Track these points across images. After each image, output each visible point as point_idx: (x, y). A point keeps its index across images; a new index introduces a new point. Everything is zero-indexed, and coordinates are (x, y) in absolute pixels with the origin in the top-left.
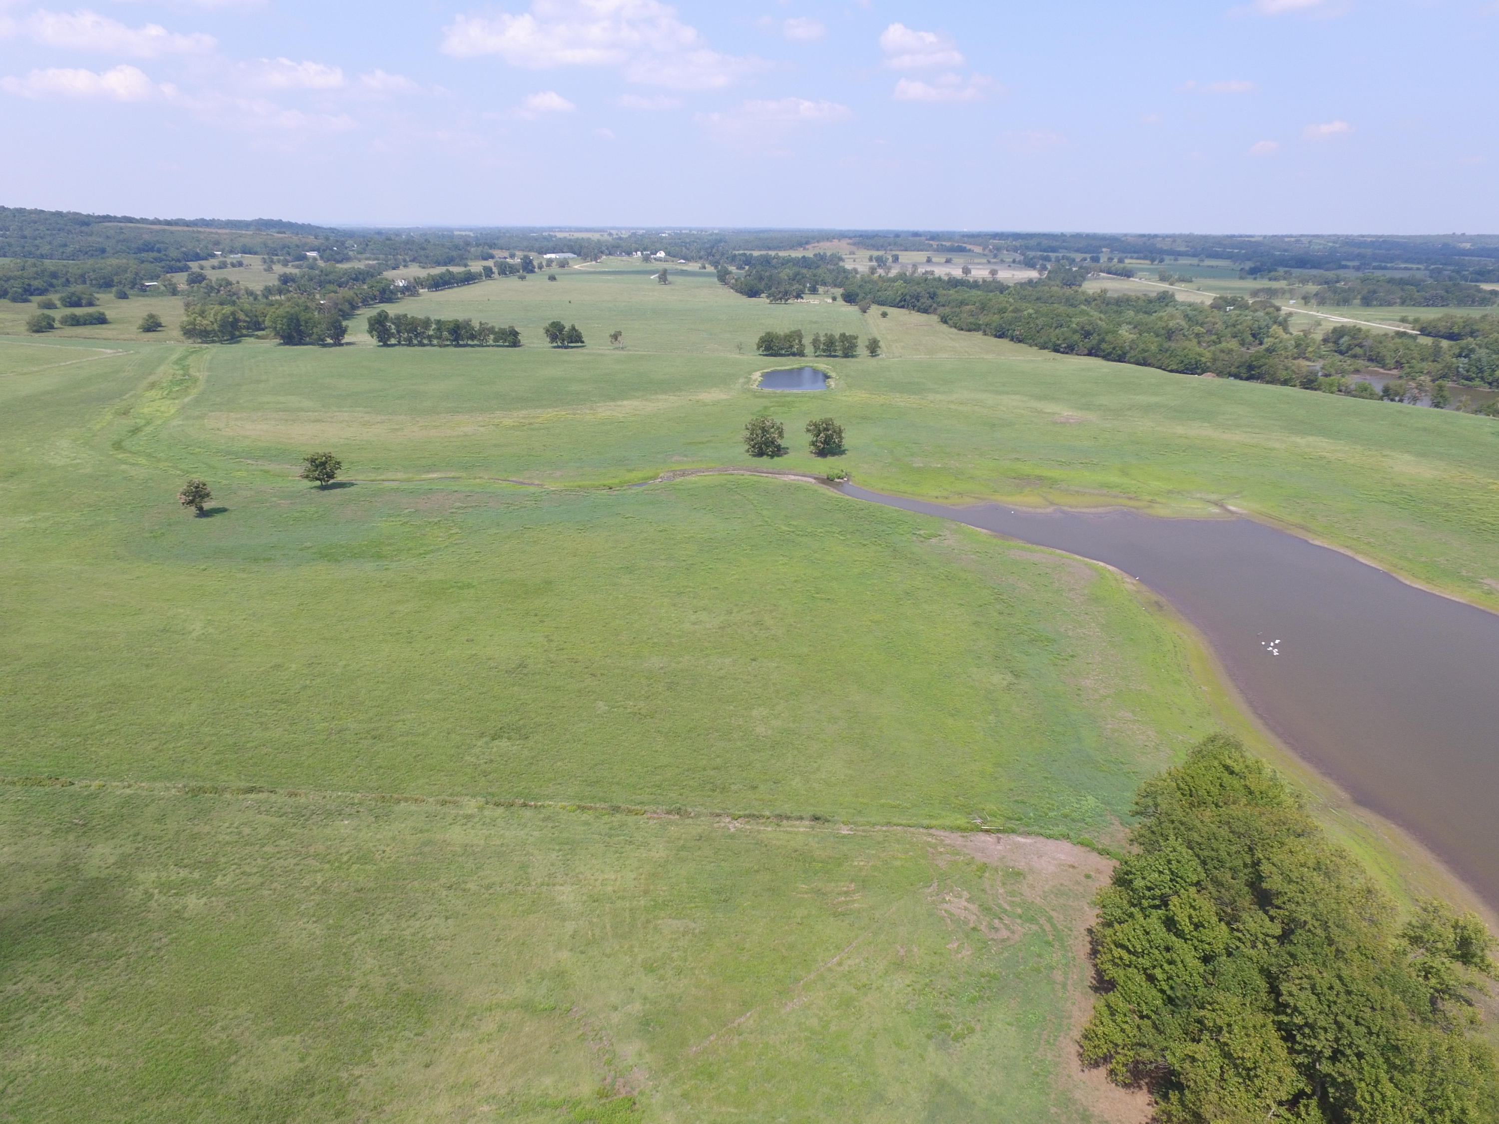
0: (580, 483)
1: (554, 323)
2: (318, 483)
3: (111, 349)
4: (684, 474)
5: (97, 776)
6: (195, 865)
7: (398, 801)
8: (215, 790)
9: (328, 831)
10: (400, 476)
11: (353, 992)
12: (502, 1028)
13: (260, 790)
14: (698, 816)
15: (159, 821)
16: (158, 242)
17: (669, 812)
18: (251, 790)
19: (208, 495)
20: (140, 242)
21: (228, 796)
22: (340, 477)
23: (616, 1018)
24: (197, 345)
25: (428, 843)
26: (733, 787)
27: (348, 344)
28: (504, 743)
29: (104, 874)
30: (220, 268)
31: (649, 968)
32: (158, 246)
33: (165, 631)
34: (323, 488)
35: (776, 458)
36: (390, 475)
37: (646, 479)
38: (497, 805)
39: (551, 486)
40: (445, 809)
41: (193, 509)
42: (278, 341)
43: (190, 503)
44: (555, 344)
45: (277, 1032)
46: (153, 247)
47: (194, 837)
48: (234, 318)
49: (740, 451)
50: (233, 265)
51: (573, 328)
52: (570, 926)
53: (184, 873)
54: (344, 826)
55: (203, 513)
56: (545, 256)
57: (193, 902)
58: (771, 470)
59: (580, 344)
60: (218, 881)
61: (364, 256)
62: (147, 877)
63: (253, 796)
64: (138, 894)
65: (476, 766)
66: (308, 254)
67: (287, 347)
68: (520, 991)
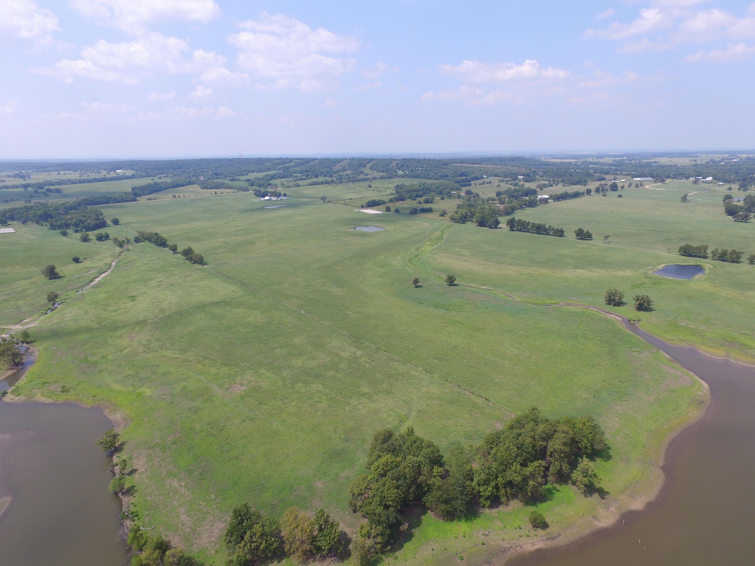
0: (527, 300)
1: (579, 229)
2: (448, 283)
3: (427, 223)
4: (570, 305)
5: (365, 340)
6: (371, 360)
7: (408, 363)
8: (380, 349)
9: (393, 363)
10: (474, 285)
11: (381, 387)
12: (397, 401)
13: (387, 352)
14: (462, 388)
15: (370, 351)
16: (466, 172)
17: (456, 385)
18: (386, 351)
19: (419, 282)
20: (460, 172)
21: (382, 351)
22: (455, 282)
23: (416, 408)
24: (452, 223)
25: (408, 372)
26: (476, 387)
27: (500, 228)
28: (436, 361)
29: (358, 356)
30: (482, 184)
31: (427, 405)
32: (466, 173)
33: (391, 315)
34: (450, 285)
35: (616, 307)
36: (471, 285)
37: (553, 304)
38: (425, 370)
39: (518, 299)
40: (415, 368)
41: (414, 285)
42: (477, 224)
43: (414, 283)
44: (578, 237)
45: (368, 387)
46: (464, 174)
47: (373, 356)
48: (466, 215)
49: (602, 301)
50: (487, 183)
51: (588, 232)
52: (420, 394)
53: (369, 360)
54: (396, 363)
55: (416, 287)
56: (634, 179)
57: (368, 365)
58: (607, 311)
59: (590, 239)
60: (373, 364)
61: (543, 178)
62: (363, 359)
63: (386, 353)
64: (361, 361)
65: (427, 362)
66: (519, 177)
67: (479, 227)
68: (404, 398)
